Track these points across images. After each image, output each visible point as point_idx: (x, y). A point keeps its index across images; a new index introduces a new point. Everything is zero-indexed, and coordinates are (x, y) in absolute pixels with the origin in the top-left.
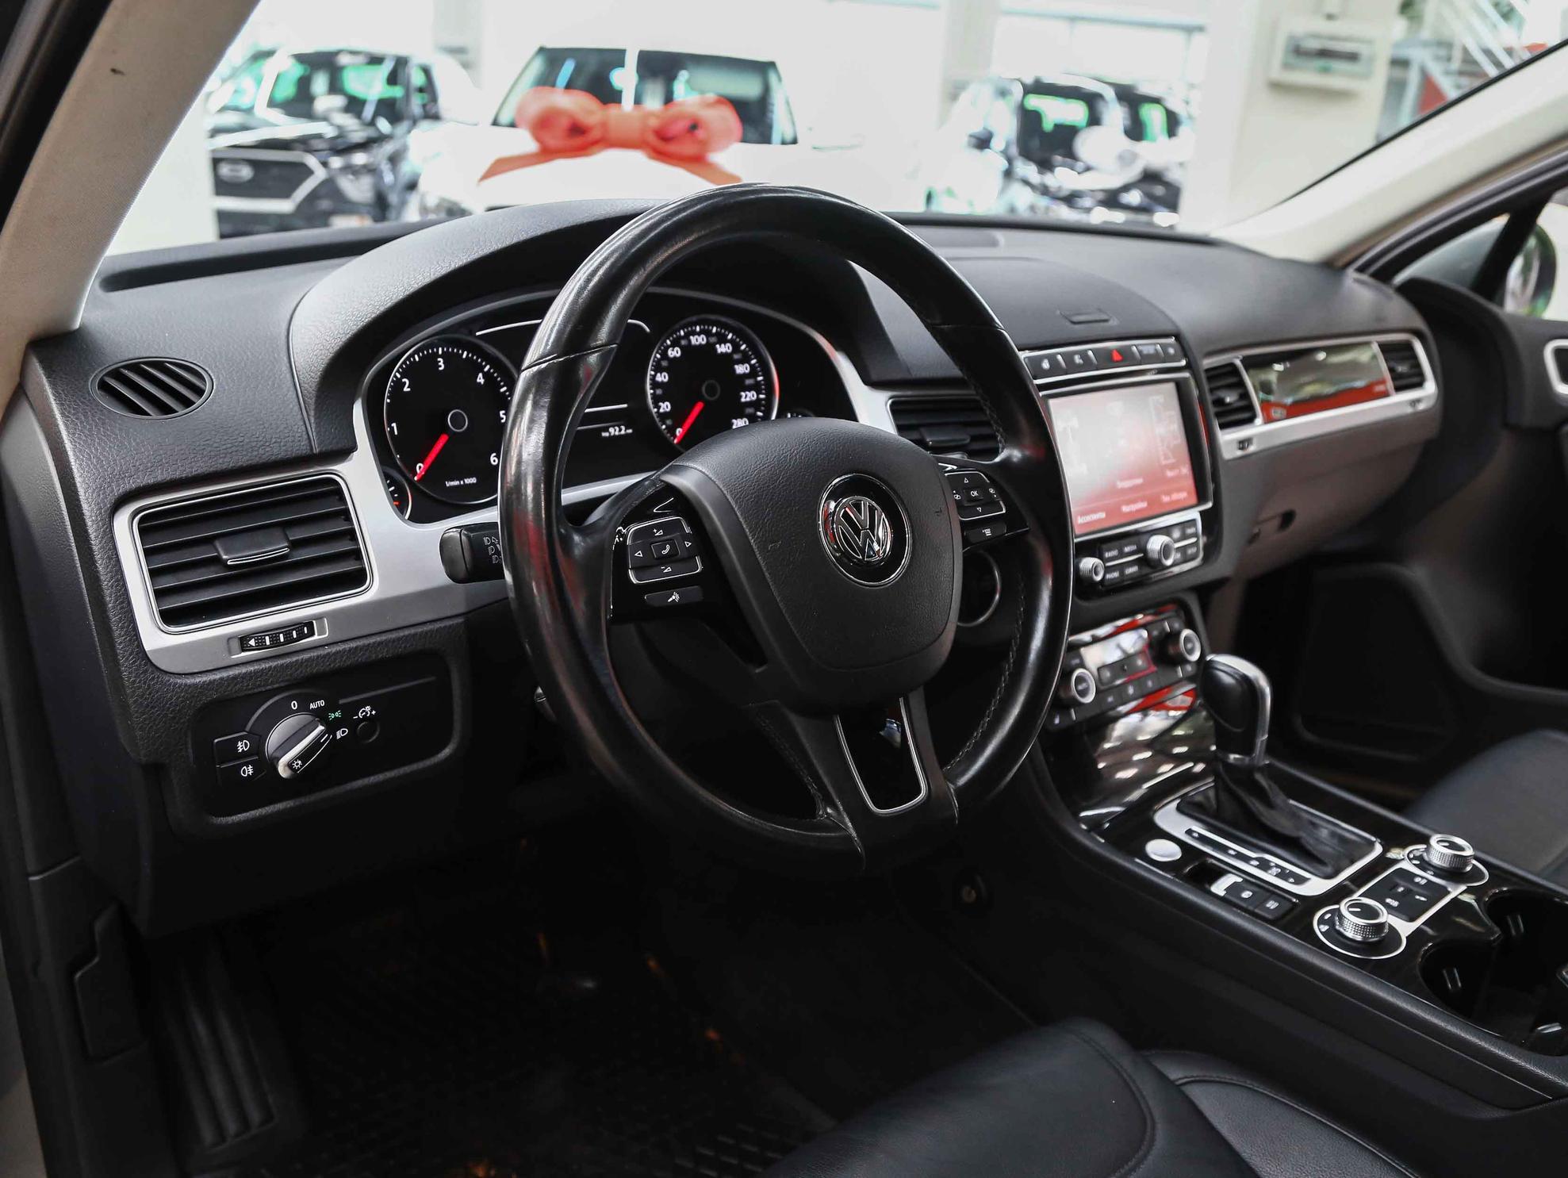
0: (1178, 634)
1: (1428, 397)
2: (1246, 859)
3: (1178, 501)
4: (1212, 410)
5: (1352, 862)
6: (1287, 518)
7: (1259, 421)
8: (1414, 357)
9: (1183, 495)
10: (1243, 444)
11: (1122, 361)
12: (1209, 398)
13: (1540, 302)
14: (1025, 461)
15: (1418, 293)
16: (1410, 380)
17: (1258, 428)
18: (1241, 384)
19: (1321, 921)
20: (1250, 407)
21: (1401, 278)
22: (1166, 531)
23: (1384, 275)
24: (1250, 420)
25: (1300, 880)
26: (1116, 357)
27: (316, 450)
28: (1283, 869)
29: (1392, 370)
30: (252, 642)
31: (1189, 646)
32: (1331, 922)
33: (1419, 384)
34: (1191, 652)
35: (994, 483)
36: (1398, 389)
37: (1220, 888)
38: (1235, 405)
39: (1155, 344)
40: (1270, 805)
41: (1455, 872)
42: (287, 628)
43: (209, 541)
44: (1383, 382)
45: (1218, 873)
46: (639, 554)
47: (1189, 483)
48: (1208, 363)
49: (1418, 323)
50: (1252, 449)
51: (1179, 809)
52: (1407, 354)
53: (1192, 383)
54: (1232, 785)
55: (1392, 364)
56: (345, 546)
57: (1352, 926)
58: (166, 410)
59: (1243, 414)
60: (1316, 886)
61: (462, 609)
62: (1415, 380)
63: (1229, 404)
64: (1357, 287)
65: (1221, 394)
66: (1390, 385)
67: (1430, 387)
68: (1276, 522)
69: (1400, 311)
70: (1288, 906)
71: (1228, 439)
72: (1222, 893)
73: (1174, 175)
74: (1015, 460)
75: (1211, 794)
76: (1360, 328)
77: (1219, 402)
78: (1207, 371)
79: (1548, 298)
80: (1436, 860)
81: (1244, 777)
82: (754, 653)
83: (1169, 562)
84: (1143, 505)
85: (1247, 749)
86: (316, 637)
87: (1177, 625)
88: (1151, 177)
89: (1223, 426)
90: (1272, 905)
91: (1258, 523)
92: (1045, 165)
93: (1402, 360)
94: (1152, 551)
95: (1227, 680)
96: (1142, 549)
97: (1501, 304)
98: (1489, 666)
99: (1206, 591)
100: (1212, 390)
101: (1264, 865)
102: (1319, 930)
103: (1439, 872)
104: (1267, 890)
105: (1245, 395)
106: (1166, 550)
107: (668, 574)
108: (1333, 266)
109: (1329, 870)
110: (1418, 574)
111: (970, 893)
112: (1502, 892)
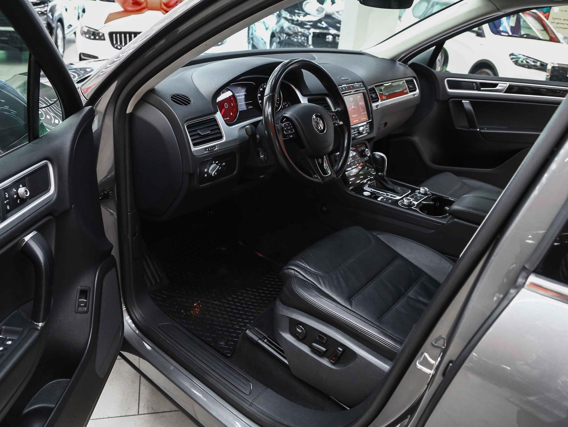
0: (365, 150)
1: (417, 93)
2: (384, 194)
3: (365, 120)
4: (370, 98)
5: (405, 194)
6: (386, 124)
7: (380, 101)
8: (414, 83)
9: (365, 118)
10: (377, 106)
11: (353, 88)
12: (370, 96)
13: (445, 67)
14: (341, 110)
15: (413, 66)
16: (413, 90)
17: (380, 102)
18: (375, 92)
19: (400, 203)
20: (378, 98)
21: (410, 62)
22: (363, 126)
23: (405, 62)
24: (378, 101)
25: (395, 197)
26: (351, 88)
27: (213, 112)
28: (391, 195)
29: (408, 87)
30: (207, 150)
31: (367, 152)
32: (402, 203)
33: (415, 90)
34: (368, 154)
35: (337, 115)
36: (410, 92)
37: (379, 199)
38: (375, 97)
39: (359, 84)
40: (388, 184)
41: (425, 194)
42: (211, 147)
43: (196, 130)
44: (406, 89)
45: (379, 197)
46: (285, 128)
47: (366, 115)
48: (369, 87)
49: (415, 75)
50: (379, 107)
51: (368, 187)
52: (412, 83)
53: (366, 92)
54: (380, 180)
55: (408, 85)
56: (217, 131)
57: (406, 202)
58: (186, 105)
59: (376, 100)
60: (398, 198)
61: (238, 143)
62: (414, 89)
63: (373, 97)
64: (399, 65)
65: (372, 95)
66: (408, 90)
67: (418, 91)
68: (384, 125)
69: (410, 72)
70: (393, 201)
71: (374, 105)
72: (380, 200)
73: (336, 16)
74: (339, 110)
75: (375, 183)
76: (401, 77)
77: (372, 97)
78: (369, 89)
79: (447, 66)
80: (421, 192)
81: (382, 177)
82: (303, 147)
83: (364, 133)
84: (357, 120)
85: (382, 172)
86: (216, 149)
87: (364, 148)
88: (328, 16)
89: (373, 102)
90: (390, 201)
91: (380, 125)
92: (292, 13)
93: (411, 84)
94: (361, 130)
95: (378, 157)
96: (358, 130)
97: (435, 69)
98: (434, 162)
99: (369, 140)
100: (370, 94)
101: (388, 195)
102: (400, 204)
103: (422, 194)
104: (388, 199)
105: (377, 95)
106: (363, 130)
107: (290, 132)
108: (393, 60)
109: (400, 195)
110: (416, 139)
111: (325, 209)
112: (434, 197)
